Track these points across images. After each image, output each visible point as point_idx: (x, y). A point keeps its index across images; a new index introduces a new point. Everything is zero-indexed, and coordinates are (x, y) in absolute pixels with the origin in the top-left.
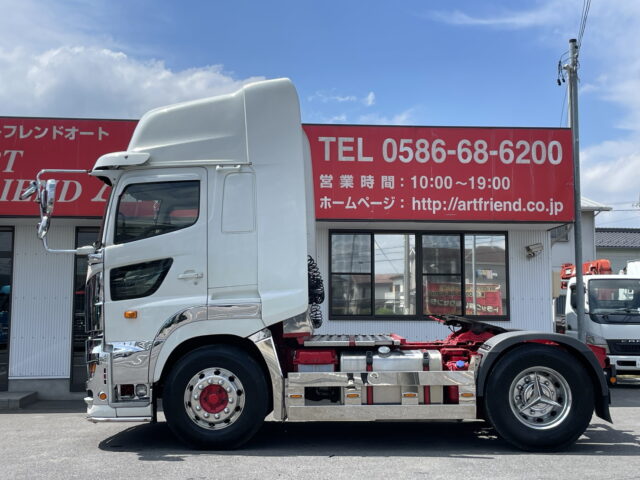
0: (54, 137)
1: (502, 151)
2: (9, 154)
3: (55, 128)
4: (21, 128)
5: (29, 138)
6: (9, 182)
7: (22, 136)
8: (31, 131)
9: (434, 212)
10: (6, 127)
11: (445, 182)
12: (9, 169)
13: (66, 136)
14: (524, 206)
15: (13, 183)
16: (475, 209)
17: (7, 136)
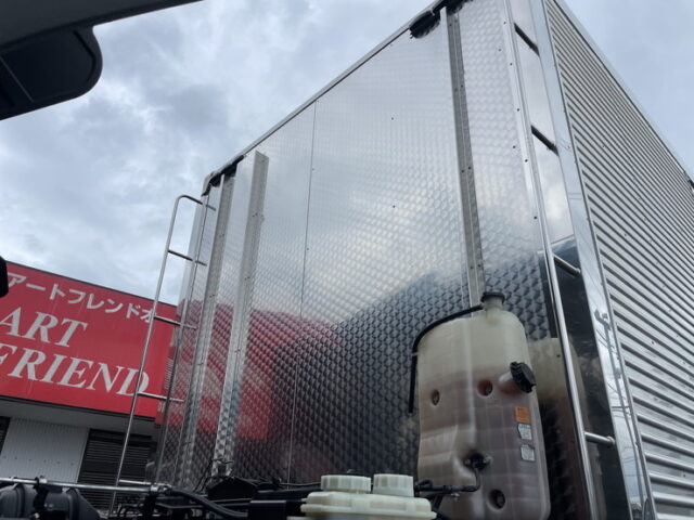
0: (128, 316)
2: (68, 324)
3: (131, 305)
4: (91, 296)
5: (98, 309)
6: (60, 359)
7: (89, 306)
8: (102, 303)
10: (72, 291)
12: (63, 342)
13: (142, 318)
15: (64, 360)
17: (71, 302)
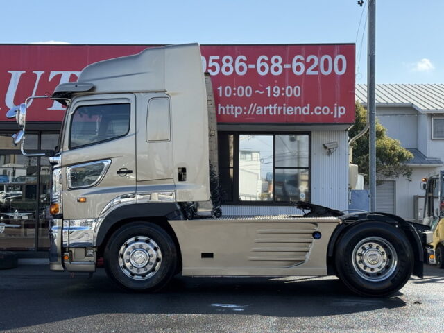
1: (295, 65)
9: (236, 116)
11: (246, 91)
14: (312, 110)
16: (271, 113)
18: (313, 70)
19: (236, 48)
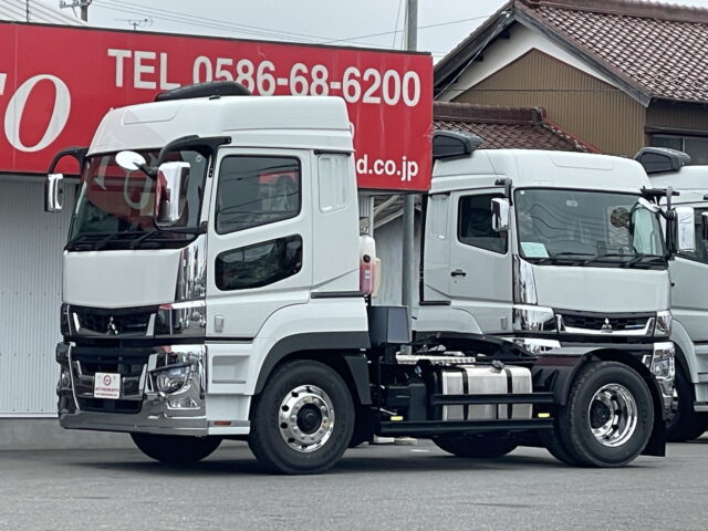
1: (346, 84)
14: (370, 166)
18: (373, 95)
19: (258, 46)
